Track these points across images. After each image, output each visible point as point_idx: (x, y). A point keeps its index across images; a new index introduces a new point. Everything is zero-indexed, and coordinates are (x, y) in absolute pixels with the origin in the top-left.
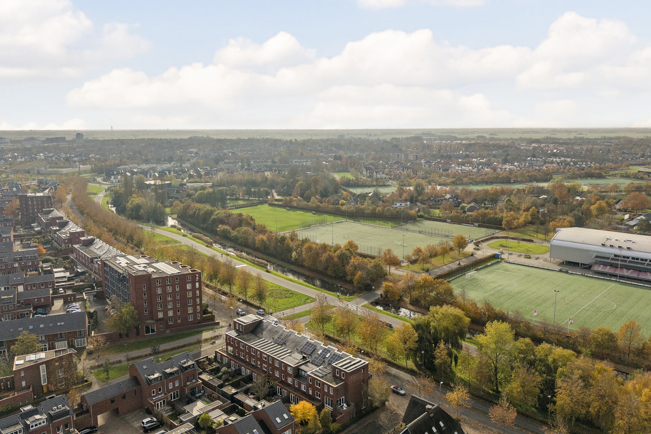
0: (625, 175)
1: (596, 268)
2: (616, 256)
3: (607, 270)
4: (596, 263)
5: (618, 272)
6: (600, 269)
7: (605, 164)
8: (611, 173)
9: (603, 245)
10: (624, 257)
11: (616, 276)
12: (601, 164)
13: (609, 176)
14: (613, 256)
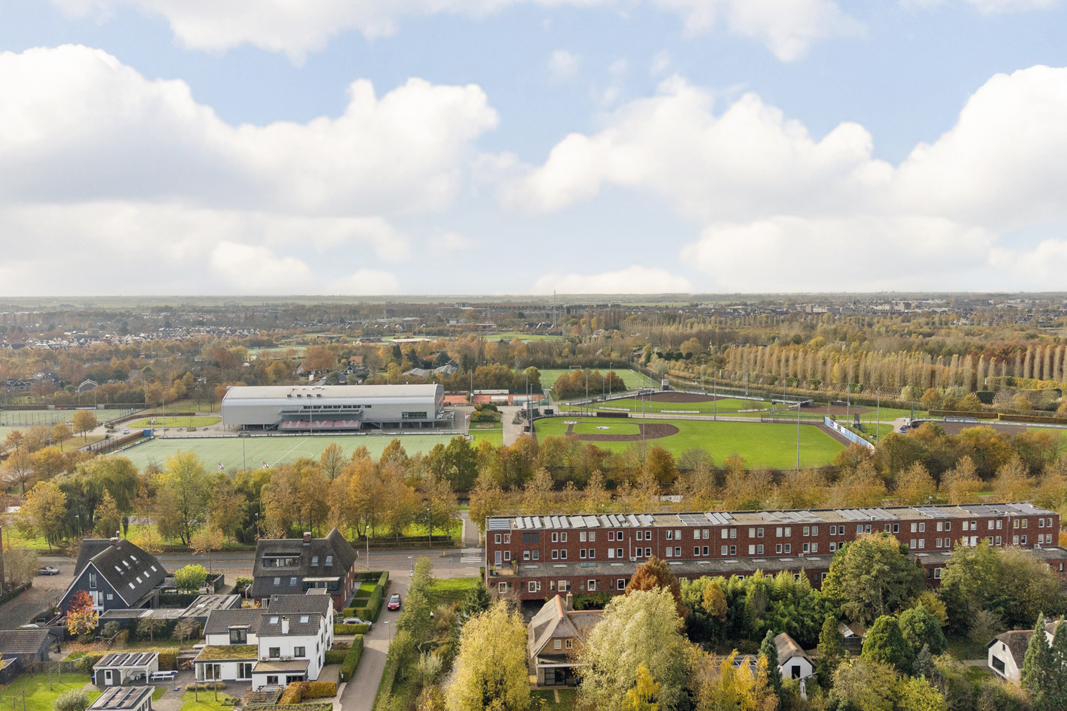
0: (302, 342)
1: (284, 426)
2: (305, 407)
3: (298, 425)
4: (283, 421)
5: (311, 426)
6: (290, 425)
7: (274, 330)
8: (283, 341)
9: (289, 396)
10: (315, 407)
11: (309, 431)
12: (269, 331)
13: (282, 344)
14: (302, 409)
